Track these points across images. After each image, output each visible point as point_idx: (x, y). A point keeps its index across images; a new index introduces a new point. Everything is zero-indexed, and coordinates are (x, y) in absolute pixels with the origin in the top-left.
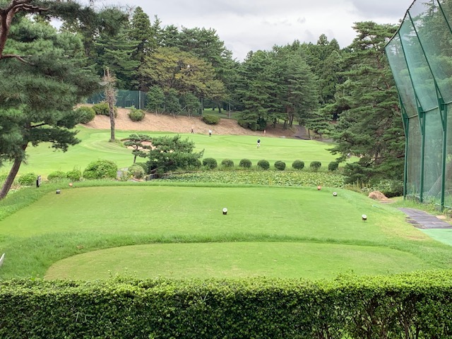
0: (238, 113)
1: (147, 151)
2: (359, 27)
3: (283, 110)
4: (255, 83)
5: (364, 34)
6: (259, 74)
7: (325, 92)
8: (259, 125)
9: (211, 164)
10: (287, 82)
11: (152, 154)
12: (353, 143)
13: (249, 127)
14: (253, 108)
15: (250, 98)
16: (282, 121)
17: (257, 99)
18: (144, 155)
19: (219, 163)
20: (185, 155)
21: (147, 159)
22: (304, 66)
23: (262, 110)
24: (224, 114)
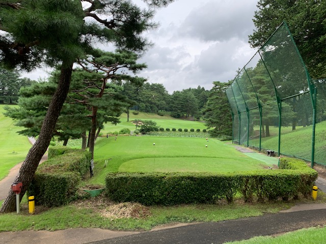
0: (170, 112)
1: (140, 125)
2: (215, 83)
3: (186, 111)
4: (176, 102)
5: (216, 85)
6: (178, 99)
7: (200, 105)
8: (178, 117)
9: (162, 130)
10: (187, 101)
11: (142, 126)
12: (213, 123)
14: (175, 110)
15: (175, 107)
16: (185, 115)
17: (177, 107)
18: (139, 127)
19: (165, 129)
20: (153, 126)
22: (193, 96)
23: (179, 111)
24: (165, 112)
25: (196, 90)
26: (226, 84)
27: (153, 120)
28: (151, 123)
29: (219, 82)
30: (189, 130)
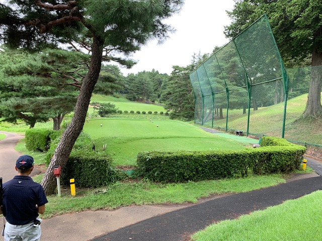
0: (126, 95)
1: (98, 107)
2: (174, 67)
3: (141, 94)
4: (132, 84)
5: (176, 69)
6: (133, 81)
7: (155, 88)
8: (133, 99)
9: (120, 112)
10: (143, 84)
11: (100, 109)
12: (172, 106)
13: (130, 100)
14: (131, 93)
15: (130, 89)
16: (141, 97)
17: (132, 90)
18: (97, 109)
19: (123, 112)
20: (112, 109)
21: (98, 110)
22: (148, 79)
23: (134, 94)
24: (121, 95)
25: (150, 73)
26: (184, 69)
27: (112, 103)
28: (109, 105)
29: (178, 67)
30: (147, 112)
